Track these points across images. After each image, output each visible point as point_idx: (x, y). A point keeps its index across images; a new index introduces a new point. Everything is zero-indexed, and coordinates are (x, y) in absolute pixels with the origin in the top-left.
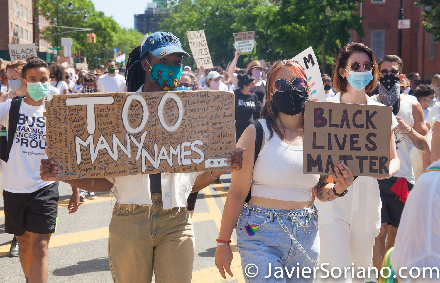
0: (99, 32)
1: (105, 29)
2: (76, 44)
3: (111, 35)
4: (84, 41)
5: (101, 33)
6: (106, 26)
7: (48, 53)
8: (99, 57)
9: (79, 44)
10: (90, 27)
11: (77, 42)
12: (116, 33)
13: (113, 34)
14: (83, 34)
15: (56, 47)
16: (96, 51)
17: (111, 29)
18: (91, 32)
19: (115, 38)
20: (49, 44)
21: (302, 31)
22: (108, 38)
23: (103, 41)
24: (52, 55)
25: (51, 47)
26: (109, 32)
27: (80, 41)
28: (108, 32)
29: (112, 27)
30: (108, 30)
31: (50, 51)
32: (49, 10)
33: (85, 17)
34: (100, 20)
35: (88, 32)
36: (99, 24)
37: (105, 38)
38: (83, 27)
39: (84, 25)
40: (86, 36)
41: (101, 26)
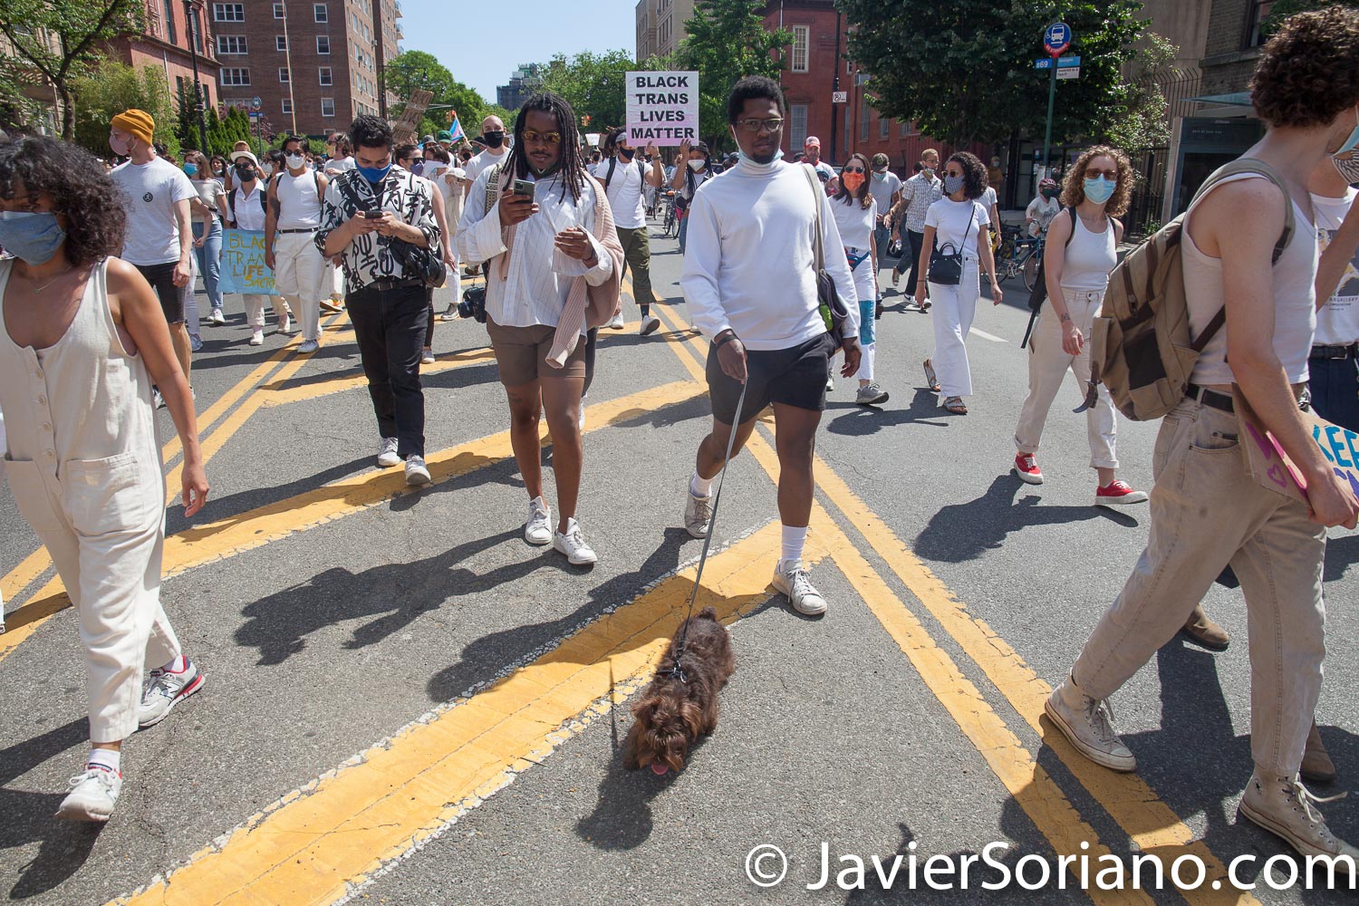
0: (460, 109)
1: (467, 105)
2: (432, 124)
3: (474, 112)
5: (462, 110)
6: (468, 101)
10: (447, 103)
11: (433, 122)
12: (479, 110)
13: (476, 111)
17: (474, 105)
18: (451, 108)
21: (713, 104)
22: (470, 117)
27: (436, 121)
28: (470, 109)
29: (475, 102)
30: (470, 106)
32: (398, 83)
33: (443, 90)
34: (460, 93)
35: (446, 108)
36: (459, 98)
37: (466, 116)
38: (440, 103)
39: (441, 100)
40: (445, 115)
41: (462, 101)
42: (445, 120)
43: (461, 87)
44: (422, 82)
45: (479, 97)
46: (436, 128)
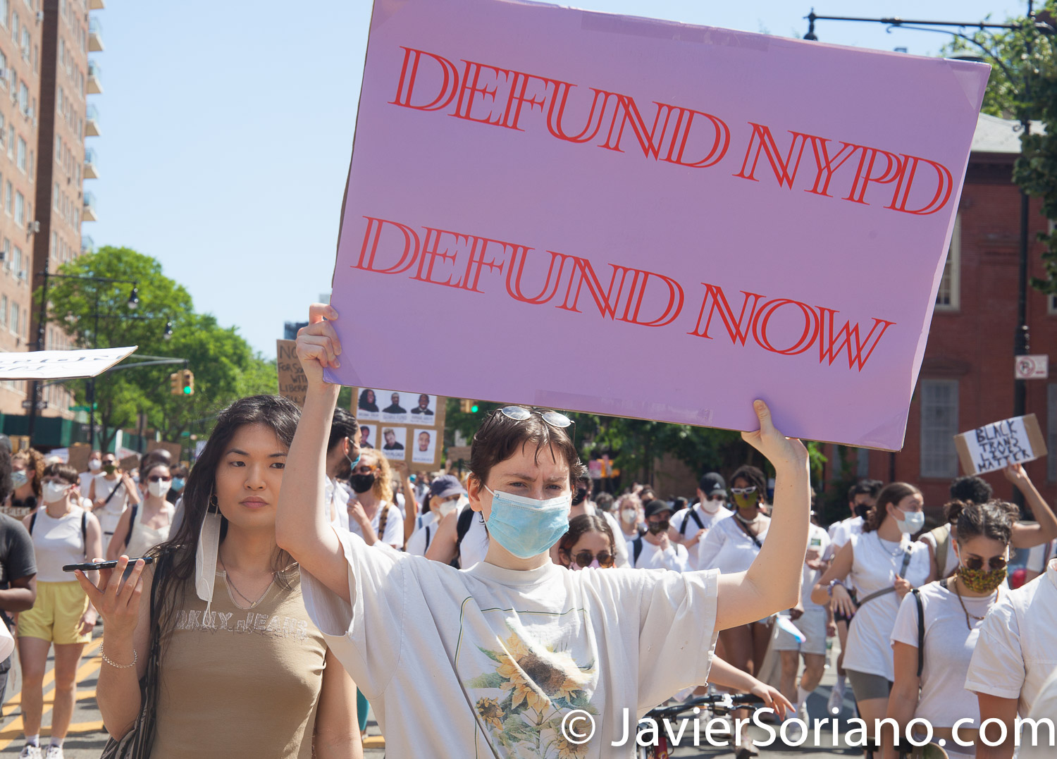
0: (201, 368)
1: (216, 360)
2: (140, 396)
3: (231, 373)
4: (161, 389)
5: (207, 370)
6: (220, 352)
7: (66, 421)
8: (192, 433)
9: (148, 396)
10: (176, 353)
11: (142, 392)
12: (244, 370)
13: (236, 371)
14: (160, 371)
15: (85, 404)
16: (188, 416)
17: (231, 361)
18: (184, 366)
19: (240, 385)
20: (67, 396)
22: (222, 383)
23: (208, 390)
24: (76, 425)
25: (73, 403)
26: (225, 365)
27: (149, 390)
28: (223, 367)
29: (235, 354)
30: (224, 359)
31: (68, 415)
32: (74, 308)
33: (168, 328)
34: (203, 335)
35: (171, 365)
36: (202, 345)
37: (215, 382)
38: (160, 353)
39: (164, 348)
40: (168, 378)
41: (207, 350)
42: (169, 388)
43: (208, 322)
44: (126, 310)
45: (244, 344)
46: (147, 403)
